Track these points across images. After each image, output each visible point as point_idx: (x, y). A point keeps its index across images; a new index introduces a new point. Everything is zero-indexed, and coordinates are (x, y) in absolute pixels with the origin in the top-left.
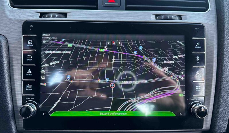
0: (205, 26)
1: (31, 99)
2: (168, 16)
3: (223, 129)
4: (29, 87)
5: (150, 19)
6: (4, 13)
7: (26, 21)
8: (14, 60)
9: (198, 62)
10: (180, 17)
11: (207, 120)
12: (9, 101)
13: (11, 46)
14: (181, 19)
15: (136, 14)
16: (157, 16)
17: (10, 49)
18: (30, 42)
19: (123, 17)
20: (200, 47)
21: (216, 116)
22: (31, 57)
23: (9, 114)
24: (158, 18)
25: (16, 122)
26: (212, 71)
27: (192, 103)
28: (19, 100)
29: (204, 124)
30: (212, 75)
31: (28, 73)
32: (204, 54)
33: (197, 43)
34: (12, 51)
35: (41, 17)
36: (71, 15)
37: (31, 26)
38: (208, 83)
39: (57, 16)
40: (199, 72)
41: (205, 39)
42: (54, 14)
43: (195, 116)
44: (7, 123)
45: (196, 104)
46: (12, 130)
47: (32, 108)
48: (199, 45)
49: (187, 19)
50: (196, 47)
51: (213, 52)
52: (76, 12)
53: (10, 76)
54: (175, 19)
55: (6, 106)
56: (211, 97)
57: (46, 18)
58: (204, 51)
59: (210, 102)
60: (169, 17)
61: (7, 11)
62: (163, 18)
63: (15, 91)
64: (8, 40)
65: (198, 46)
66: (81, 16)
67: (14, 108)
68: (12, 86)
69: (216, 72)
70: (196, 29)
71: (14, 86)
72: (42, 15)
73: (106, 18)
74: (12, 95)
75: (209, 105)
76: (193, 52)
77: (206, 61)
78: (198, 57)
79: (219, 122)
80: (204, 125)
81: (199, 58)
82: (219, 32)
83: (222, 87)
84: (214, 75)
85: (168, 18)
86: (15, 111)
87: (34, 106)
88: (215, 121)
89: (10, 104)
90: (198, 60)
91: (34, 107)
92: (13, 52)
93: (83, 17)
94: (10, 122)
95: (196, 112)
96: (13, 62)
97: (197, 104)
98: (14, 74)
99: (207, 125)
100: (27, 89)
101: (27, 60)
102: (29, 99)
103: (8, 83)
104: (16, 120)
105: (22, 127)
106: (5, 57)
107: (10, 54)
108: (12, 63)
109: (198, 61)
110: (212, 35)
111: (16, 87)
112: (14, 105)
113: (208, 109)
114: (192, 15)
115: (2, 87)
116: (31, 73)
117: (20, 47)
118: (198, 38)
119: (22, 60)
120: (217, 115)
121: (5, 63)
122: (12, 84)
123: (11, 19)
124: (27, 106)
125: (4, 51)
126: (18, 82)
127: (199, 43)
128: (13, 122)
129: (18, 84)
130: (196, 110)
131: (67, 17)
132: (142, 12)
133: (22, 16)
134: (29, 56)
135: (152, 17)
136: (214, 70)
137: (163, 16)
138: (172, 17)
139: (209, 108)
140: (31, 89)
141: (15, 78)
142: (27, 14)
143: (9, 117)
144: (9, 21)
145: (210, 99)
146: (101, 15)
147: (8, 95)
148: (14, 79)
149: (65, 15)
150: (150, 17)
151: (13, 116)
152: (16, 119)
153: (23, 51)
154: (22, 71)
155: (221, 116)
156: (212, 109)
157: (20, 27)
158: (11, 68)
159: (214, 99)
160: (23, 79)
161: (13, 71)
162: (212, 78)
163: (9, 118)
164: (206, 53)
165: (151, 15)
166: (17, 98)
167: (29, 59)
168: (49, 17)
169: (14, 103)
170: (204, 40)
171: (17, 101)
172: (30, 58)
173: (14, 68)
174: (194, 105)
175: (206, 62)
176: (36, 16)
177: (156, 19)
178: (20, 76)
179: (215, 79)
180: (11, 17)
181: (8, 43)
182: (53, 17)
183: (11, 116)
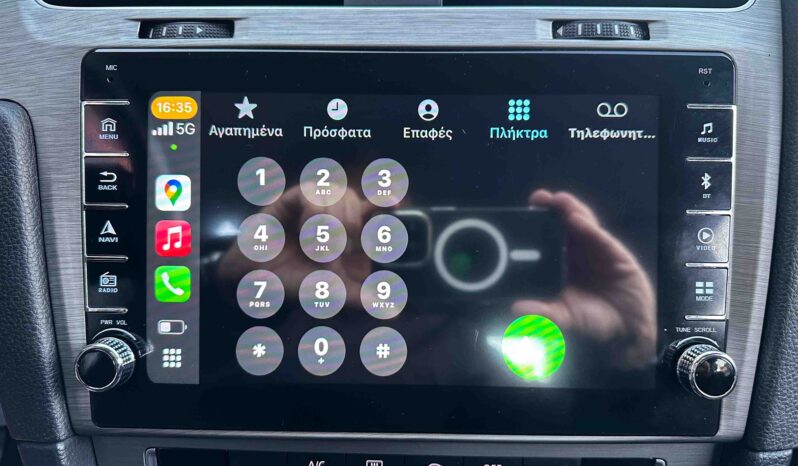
0: (736, 62)
1: (114, 325)
2: (598, 26)
3: (791, 436)
4: (108, 282)
5: (534, 35)
6: (18, 22)
7: (93, 51)
8: (54, 188)
9: (705, 196)
10: (644, 28)
11: (734, 406)
12: (42, 331)
13: (45, 140)
14: (646, 37)
15: (482, 18)
16: (557, 24)
17: (40, 150)
18: (109, 125)
19: (431, 31)
20: (715, 140)
21: (768, 391)
22: (111, 177)
23: (43, 375)
24: (560, 31)
25: (70, 400)
26: (759, 227)
27: (680, 343)
28: (74, 328)
29: (723, 417)
30: (758, 243)
31: (102, 233)
32: (730, 164)
33: (705, 126)
34: (49, 159)
35: (143, 34)
36: (248, 28)
37: (111, 68)
38: (741, 271)
39: (199, 30)
40: (708, 232)
41: (734, 108)
42: (189, 24)
43: (691, 389)
44: (37, 404)
45: (693, 348)
46: (56, 428)
47: (118, 355)
48: (710, 131)
49: (670, 36)
50: (700, 140)
51: (765, 157)
52: (267, 14)
53: (44, 245)
54: (624, 37)
55: (31, 348)
56: (753, 320)
57: (163, 37)
58: (730, 156)
59: (746, 342)
60: (602, 28)
61: (30, 17)
62: (580, 33)
63: (60, 297)
64: (34, 119)
65: (707, 135)
66: (282, 28)
67: (61, 354)
68: (52, 279)
69: (772, 232)
70: (701, 71)
71: (59, 280)
72: (148, 27)
73: (374, 37)
74: (52, 312)
75: (743, 349)
76: (689, 159)
77: (737, 190)
78: (706, 175)
79: (777, 411)
80: (723, 423)
81: (709, 181)
82: (787, 84)
83: (793, 287)
84: (763, 240)
85: (599, 32)
86: (64, 365)
87: (126, 346)
88: (765, 407)
89: (44, 340)
90: (706, 187)
91: (125, 350)
92: (52, 160)
93: (291, 34)
94: (50, 401)
95: (692, 376)
96: (51, 195)
97: (698, 346)
98: (58, 236)
99: (732, 422)
100: (100, 290)
101: (100, 188)
102: (109, 322)
103: (36, 268)
104: (69, 394)
105: (90, 418)
106: (24, 179)
107: (42, 166)
108: (50, 201)
109: (707, 192)
110: (763, 95)
111: (64, 283)
112: (60, 343)
113: (741, 363)
114: (688, 22)
115: (16, 281)
116: (114, 233)
117: (75, 145)
118: (709, 107)
119: (84, 189)
120: (771, 387)
121: (25, 198)
122: (51, 272)
123: (41, 44)
124: (101, 348)
125: (19, 158)
126: (71, 265)
127: (710, 124)
128: (56, 402)
129: (71, 271)
130: (693, 368)
131: (236, 33)
132: (504, 12)
133: (78, 33)
134: (105, 174)
135: (542, 30)
136: (764, 224)
137: (580, 26)
138: (612, 31)
139: (742, 361)
140: (116, 291)
141: (59, 253)
142: (95, 26)
143: (43, 383)
144: (33, 52)
145: (746, 330)
146: (356, 23)
147: (39, 311)
148: (55, 256)
149: (227, 26)
150: (534, 28)
151: (55, 381)
152: (67, 390)
153: (86, 157)
154: (82, 227)
155: (785, 392)
156: (755, 365)
157: (74, 74)
158: (45, 216)
159: (761, 328)
160: (88, 254)
161: (53, 227)
162: (757, 253)
163: (45, 387)
164: (738, 159)
165: (535, 23)
166: (69, 319)
167: (107, 184)
168: (170, 35)
169: (59, 337)
170: (731, 112)
171: (70, 331)
172: (109, 183)
173: (56, 215)
174: (688, 351)
175: (736, 196)
176: (128, 34)
177: (555, 36)
178: (78, 243)
179: (769, 258)
180: (40, 38)
181: (33, 128)
182: (188, 34)
183: (49, 382)
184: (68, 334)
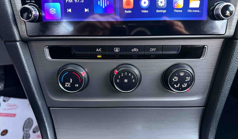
1: (31, 2)
12: (7, 3)
23: (9, 18)
27: (216, 3)
29: (227, 29)
44: (9, 28)
45: (219, 5)
46: (15, 36)
55: (4, 9)
67: (15, 12)
89: (8, 7)
91: (36, 10)
94: (12, 27)
95: (220, 12)
99: (230, 30)
102: (29, 1)
104: (19, 26)
105: (26, 34)
112: (13, 8)
124: (27, 7)
128: (15, 28)
143: (10, 21)
151: (14, 21)
152: (18, 24)
169: (13, 7)
171: (16, 4)
183: (12, 21)
184: (16, 5)
